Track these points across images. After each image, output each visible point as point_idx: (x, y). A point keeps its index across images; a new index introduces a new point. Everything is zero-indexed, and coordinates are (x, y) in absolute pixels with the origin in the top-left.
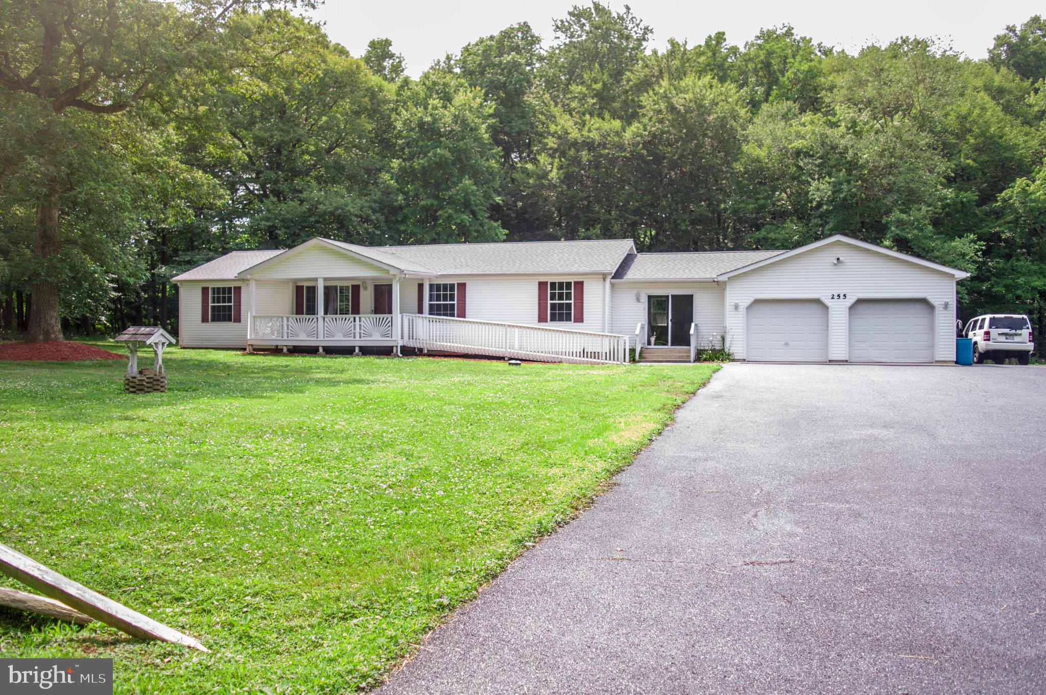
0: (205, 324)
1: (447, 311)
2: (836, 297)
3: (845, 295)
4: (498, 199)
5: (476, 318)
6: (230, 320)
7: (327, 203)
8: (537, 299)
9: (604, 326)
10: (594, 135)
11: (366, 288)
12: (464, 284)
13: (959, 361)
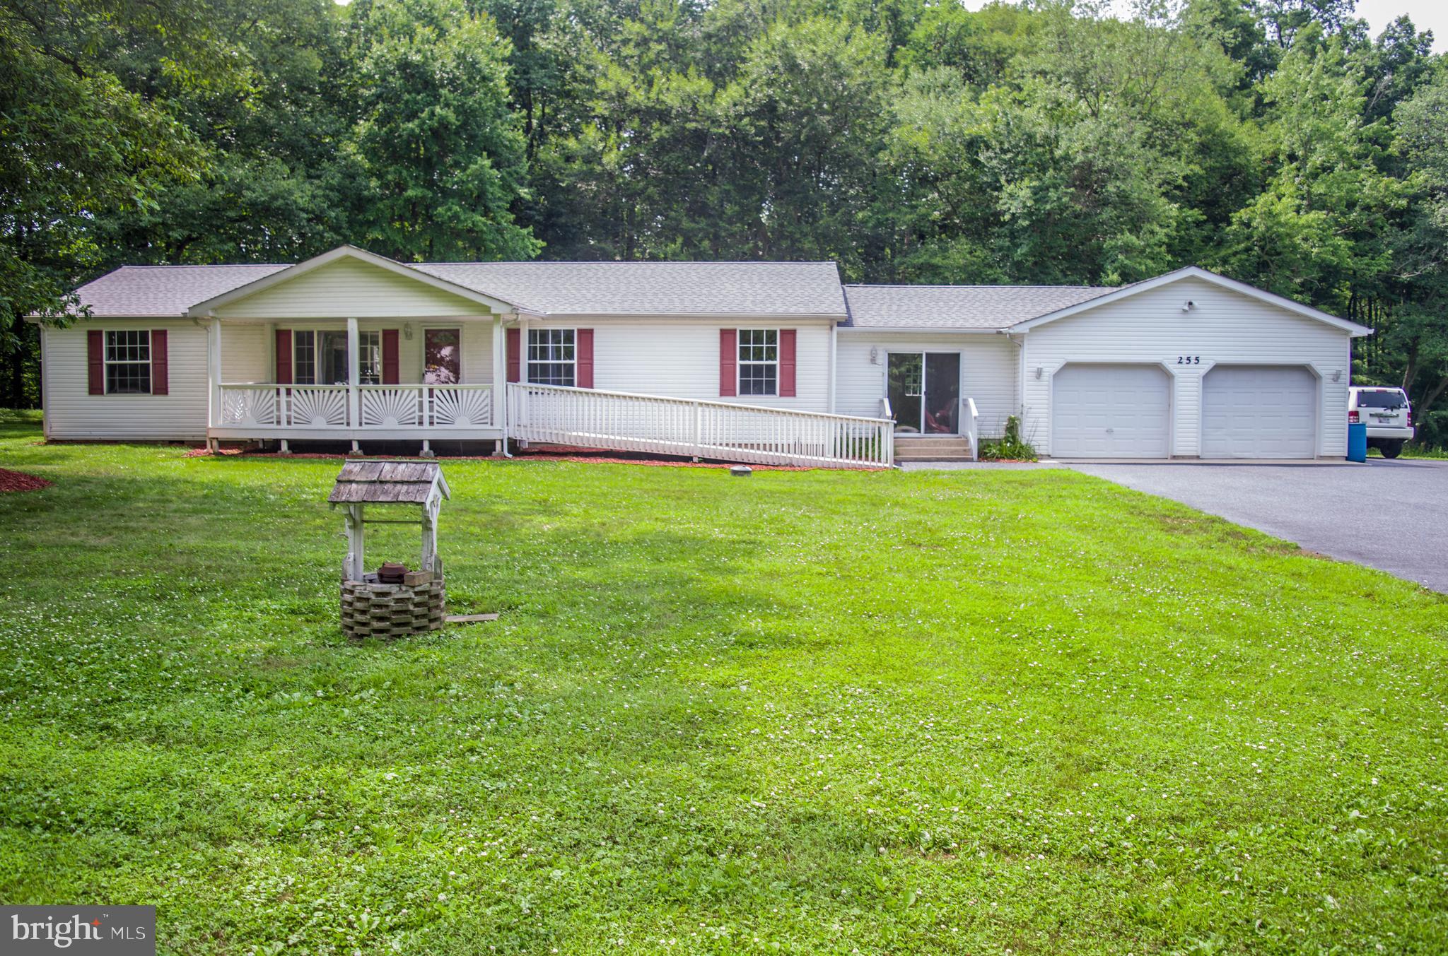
0: (96, 399)
1: (562, 376)
2: (1184, 361)
3: (1197, 359)
4: (524, 192)
5: (611, 388)
6: (146, 389)
7: (256, 186)
8: (718, 359)
9: (829, 403)
10: (672, 100)
11: (409, 336)
12: (591, 332)
13: (1353, 456)
